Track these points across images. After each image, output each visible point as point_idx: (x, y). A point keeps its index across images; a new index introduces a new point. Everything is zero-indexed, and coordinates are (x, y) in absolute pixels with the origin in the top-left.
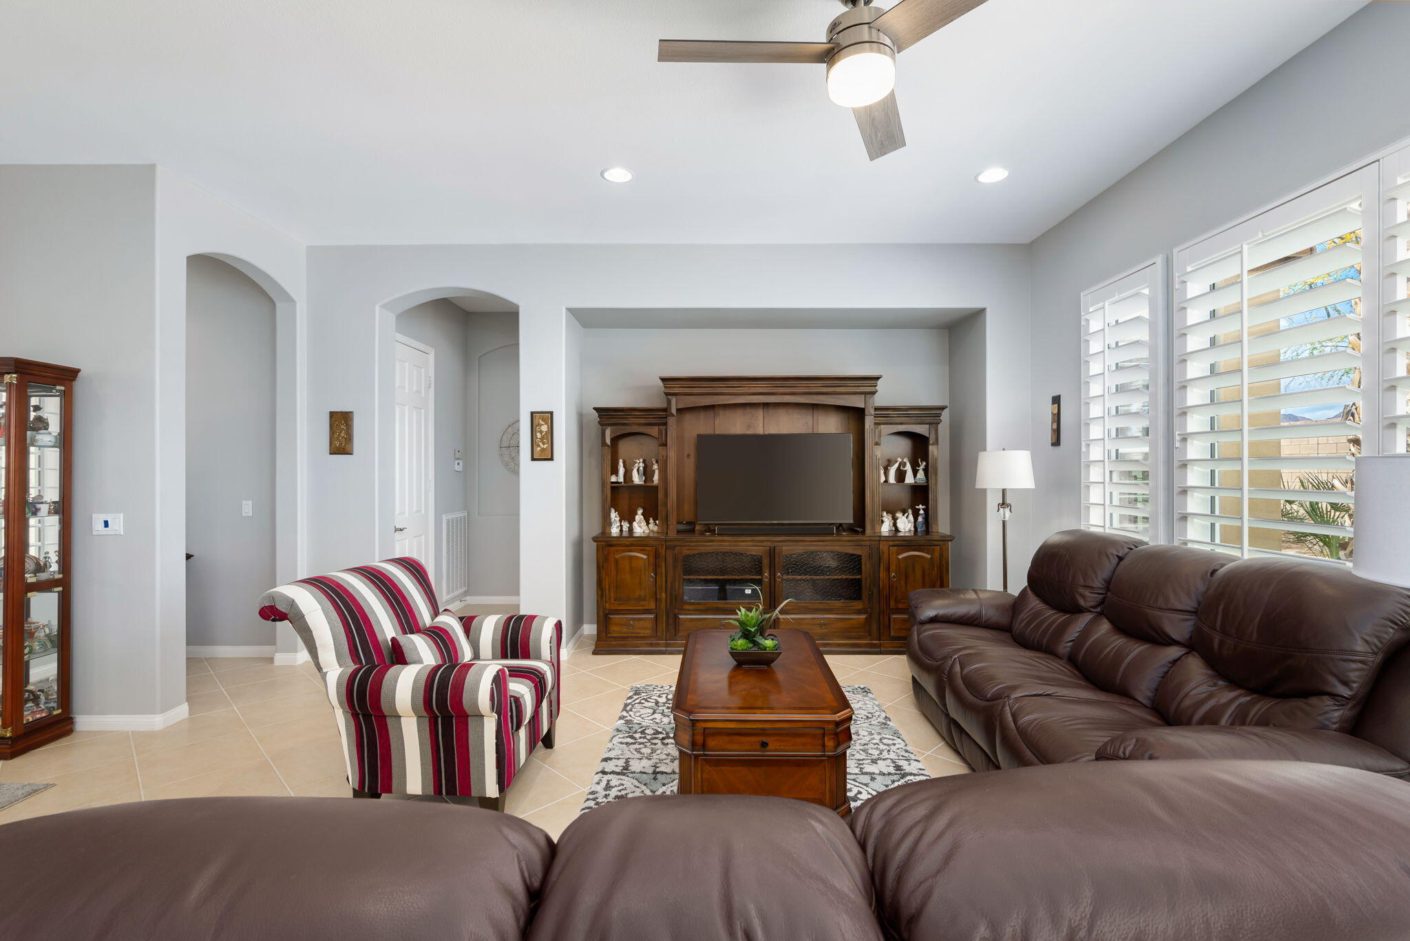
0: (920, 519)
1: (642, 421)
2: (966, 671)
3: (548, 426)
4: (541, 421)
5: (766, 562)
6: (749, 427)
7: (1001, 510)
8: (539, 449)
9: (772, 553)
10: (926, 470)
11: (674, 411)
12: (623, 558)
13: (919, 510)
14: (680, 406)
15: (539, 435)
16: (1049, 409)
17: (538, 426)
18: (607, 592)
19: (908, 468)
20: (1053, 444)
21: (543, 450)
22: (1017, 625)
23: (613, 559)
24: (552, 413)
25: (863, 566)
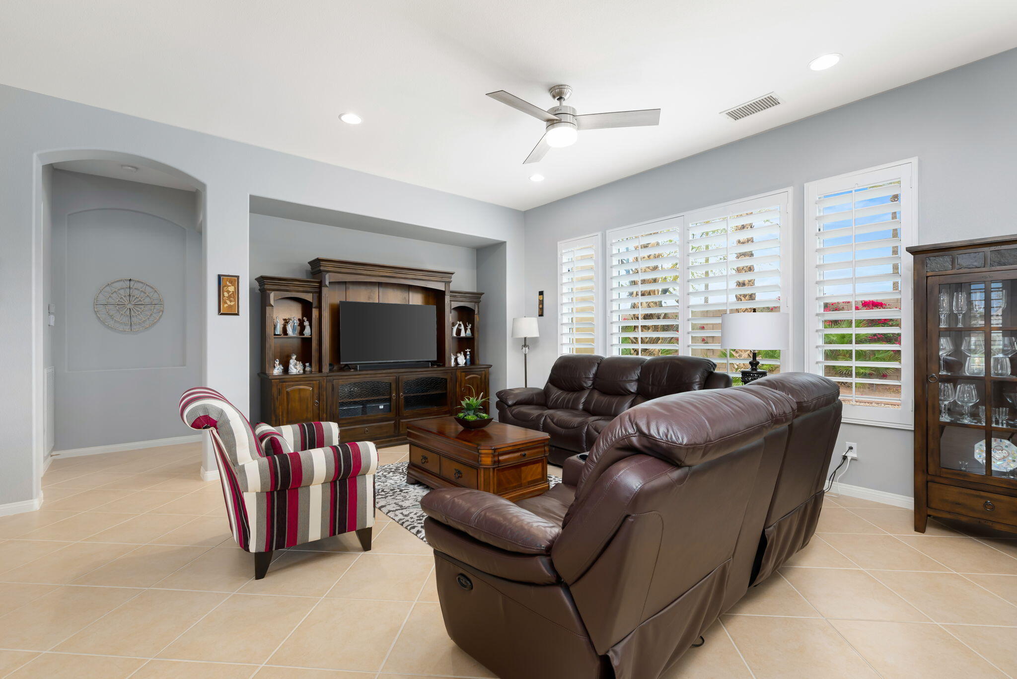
0: (468, 357)
1: (301, 289)
2: (555, 420)
3: (235, 288)
4: (228, 283)
5: (393, 386)
6: (369, 298)
7: (524, 348)
8: (226, 305)
9: (397, 381)
10: (472, 330)
11: (327, 283)
12: (293, 391)
13: (467, 352)
14: (332, 280)
15: (226, 294)
16: (537, 297)
17: (225, 286)
18: (280, 417)
19: (462, 327)
20: (540, 316)
21: (230, 306)
22: (550, 403)
23: (285, 392)
24: (238, 277)
25: (448, 386)
